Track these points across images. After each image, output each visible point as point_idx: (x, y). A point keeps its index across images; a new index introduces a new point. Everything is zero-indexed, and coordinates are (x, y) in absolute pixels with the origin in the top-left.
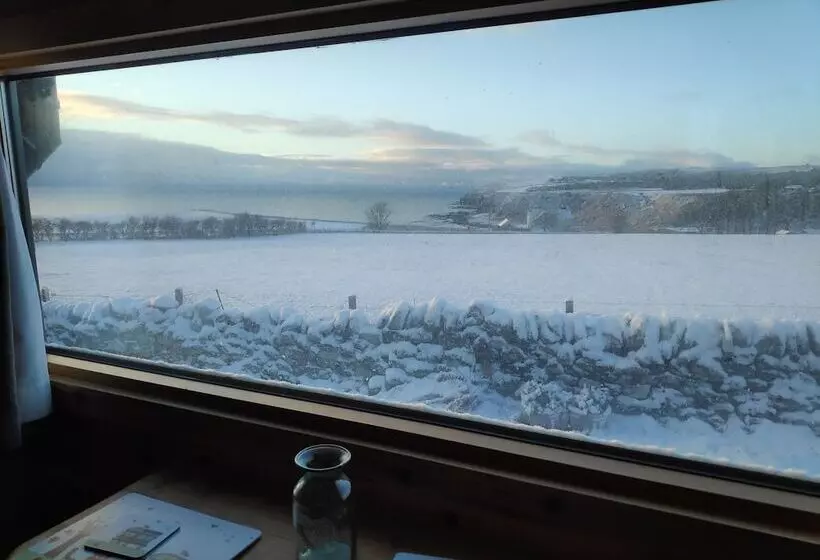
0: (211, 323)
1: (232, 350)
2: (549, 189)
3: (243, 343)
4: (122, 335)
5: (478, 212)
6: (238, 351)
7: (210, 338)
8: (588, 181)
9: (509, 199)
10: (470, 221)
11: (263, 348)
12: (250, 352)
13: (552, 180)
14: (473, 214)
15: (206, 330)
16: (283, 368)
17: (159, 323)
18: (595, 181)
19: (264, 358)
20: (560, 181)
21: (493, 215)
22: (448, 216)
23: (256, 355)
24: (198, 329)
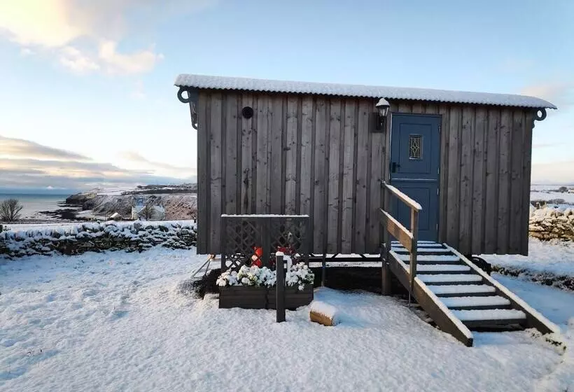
0: (142, 230)
1: (156, 240)
2: (138, 193)
3: (161, 236)
4: (93, 239)
5: (84, 209)
6: (160, 240)
7: (144, 235)
8: (165, 188)
9: (109, 200)
10: (78, 216)
11: (173, 237)
12: (165, 240)
13: (140, 187)
14: (79, 211)
15: (141, 233)
16: (182, 244)
17: (116, 231)
18: (171, 189)
19: (173, 241)
20: (146, 187)
21: (97, 212)
22: (56, 213)
23: (168, 240)
24: (137, 233)
